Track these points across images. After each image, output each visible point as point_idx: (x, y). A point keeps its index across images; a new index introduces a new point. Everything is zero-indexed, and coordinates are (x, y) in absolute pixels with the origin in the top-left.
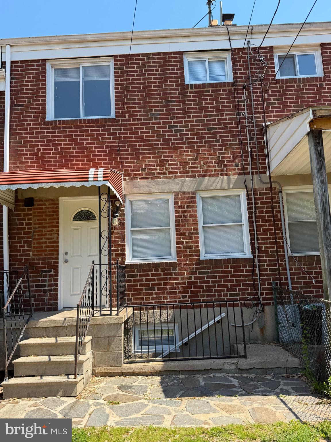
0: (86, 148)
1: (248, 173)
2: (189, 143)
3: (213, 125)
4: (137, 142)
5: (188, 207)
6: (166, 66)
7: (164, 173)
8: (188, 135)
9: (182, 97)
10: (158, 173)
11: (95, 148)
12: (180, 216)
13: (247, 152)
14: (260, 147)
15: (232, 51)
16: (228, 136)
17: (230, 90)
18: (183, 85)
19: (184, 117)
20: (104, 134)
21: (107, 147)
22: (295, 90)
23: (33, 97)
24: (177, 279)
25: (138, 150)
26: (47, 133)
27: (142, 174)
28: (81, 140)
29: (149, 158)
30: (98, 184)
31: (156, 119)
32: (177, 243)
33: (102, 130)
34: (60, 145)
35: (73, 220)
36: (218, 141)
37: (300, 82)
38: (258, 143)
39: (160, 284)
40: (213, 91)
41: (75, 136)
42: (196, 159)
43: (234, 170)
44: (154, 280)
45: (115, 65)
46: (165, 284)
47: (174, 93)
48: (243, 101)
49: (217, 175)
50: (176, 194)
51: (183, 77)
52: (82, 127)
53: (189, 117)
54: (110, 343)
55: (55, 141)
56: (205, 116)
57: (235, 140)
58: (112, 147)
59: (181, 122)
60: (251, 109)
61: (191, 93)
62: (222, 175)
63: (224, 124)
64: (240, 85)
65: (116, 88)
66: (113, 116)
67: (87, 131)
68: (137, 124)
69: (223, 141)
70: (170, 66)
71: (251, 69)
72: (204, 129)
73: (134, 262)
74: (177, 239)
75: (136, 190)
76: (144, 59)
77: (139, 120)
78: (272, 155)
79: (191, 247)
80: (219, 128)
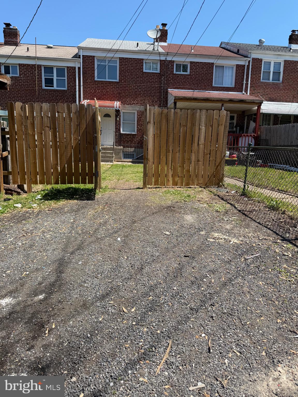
0: (108, 92)
1: (161, 106)
2: (143, 93)
3: (152, 88)
4: (126, 91)
5: (141, 116)
6: (137, 64)
7: (135, 103)
8: (143, 90)
9: (142, 76)
10: (132, 103)
11: (112, 92)
12: (139, 119)
13: (162, 99)
14: (166, 97)
15: (161, 60)
16: (156, 92)
17: (158, 76)
18: (143, 72)
19: (142, 84)
20: (115, 87)
21: (116, 92)
22: (179, 78)
23: (90, 70)
24: (137, 139)
25: (126, 94)
26: (95, 85)
27: (127, 103)
28: (107, 88)
29: (130, 97)
30: (117, 109)
31: (133, 83)
32: (137, 128)
33: (114, 86)
34: (100, 90)
35: (104, 117)
36: (153, 94)
37: (181, 75)
38: (166, 96)
39: (131, 140)
40: (152, 75)
41: (105, 87)
42: (145, 99)
43: (157, 104)
44: (129, 139)
45: (120, 61)
46: (133, 140)
47: (139, 74)
48: (162, 80)
49: (151, 106)
50: (138, 111)
51: (143, 69)
52: (107, 84)
53: (144, 84)
54: (119, 154)
55: (98, 88)
56: (149, 84)
57: (158, 94)
58: (117, 92)
59: (141, 85)
60: (164, 83)
61: (145, 75)
62: (153, 106)
63: (155, 88)
64: (162, 74)
65: (120, 70)
66: (118, 80)
67: (109, 85)
68: (126, 85)
69: (154, 94)
70: (139, 64)
71: (166, 68)
72: (149, 89)
73: (123, 133)
74: (137, 126)
75: (125, 108)
76: (130, 60)
77: (127, 83)
78: (168, 102)
79: (141, 129)
80: (153, 89)
